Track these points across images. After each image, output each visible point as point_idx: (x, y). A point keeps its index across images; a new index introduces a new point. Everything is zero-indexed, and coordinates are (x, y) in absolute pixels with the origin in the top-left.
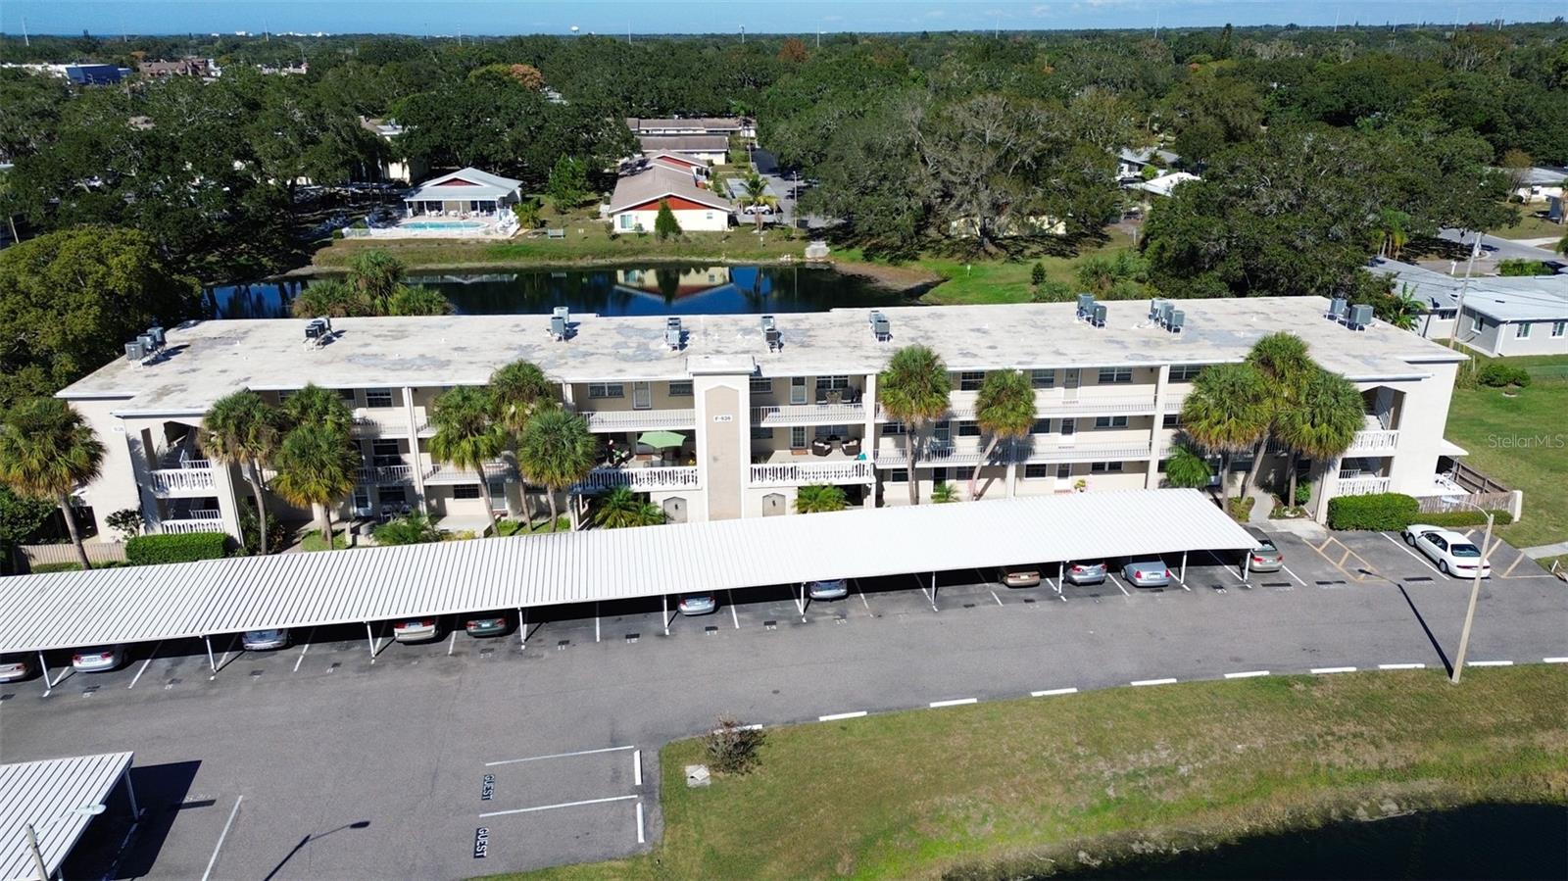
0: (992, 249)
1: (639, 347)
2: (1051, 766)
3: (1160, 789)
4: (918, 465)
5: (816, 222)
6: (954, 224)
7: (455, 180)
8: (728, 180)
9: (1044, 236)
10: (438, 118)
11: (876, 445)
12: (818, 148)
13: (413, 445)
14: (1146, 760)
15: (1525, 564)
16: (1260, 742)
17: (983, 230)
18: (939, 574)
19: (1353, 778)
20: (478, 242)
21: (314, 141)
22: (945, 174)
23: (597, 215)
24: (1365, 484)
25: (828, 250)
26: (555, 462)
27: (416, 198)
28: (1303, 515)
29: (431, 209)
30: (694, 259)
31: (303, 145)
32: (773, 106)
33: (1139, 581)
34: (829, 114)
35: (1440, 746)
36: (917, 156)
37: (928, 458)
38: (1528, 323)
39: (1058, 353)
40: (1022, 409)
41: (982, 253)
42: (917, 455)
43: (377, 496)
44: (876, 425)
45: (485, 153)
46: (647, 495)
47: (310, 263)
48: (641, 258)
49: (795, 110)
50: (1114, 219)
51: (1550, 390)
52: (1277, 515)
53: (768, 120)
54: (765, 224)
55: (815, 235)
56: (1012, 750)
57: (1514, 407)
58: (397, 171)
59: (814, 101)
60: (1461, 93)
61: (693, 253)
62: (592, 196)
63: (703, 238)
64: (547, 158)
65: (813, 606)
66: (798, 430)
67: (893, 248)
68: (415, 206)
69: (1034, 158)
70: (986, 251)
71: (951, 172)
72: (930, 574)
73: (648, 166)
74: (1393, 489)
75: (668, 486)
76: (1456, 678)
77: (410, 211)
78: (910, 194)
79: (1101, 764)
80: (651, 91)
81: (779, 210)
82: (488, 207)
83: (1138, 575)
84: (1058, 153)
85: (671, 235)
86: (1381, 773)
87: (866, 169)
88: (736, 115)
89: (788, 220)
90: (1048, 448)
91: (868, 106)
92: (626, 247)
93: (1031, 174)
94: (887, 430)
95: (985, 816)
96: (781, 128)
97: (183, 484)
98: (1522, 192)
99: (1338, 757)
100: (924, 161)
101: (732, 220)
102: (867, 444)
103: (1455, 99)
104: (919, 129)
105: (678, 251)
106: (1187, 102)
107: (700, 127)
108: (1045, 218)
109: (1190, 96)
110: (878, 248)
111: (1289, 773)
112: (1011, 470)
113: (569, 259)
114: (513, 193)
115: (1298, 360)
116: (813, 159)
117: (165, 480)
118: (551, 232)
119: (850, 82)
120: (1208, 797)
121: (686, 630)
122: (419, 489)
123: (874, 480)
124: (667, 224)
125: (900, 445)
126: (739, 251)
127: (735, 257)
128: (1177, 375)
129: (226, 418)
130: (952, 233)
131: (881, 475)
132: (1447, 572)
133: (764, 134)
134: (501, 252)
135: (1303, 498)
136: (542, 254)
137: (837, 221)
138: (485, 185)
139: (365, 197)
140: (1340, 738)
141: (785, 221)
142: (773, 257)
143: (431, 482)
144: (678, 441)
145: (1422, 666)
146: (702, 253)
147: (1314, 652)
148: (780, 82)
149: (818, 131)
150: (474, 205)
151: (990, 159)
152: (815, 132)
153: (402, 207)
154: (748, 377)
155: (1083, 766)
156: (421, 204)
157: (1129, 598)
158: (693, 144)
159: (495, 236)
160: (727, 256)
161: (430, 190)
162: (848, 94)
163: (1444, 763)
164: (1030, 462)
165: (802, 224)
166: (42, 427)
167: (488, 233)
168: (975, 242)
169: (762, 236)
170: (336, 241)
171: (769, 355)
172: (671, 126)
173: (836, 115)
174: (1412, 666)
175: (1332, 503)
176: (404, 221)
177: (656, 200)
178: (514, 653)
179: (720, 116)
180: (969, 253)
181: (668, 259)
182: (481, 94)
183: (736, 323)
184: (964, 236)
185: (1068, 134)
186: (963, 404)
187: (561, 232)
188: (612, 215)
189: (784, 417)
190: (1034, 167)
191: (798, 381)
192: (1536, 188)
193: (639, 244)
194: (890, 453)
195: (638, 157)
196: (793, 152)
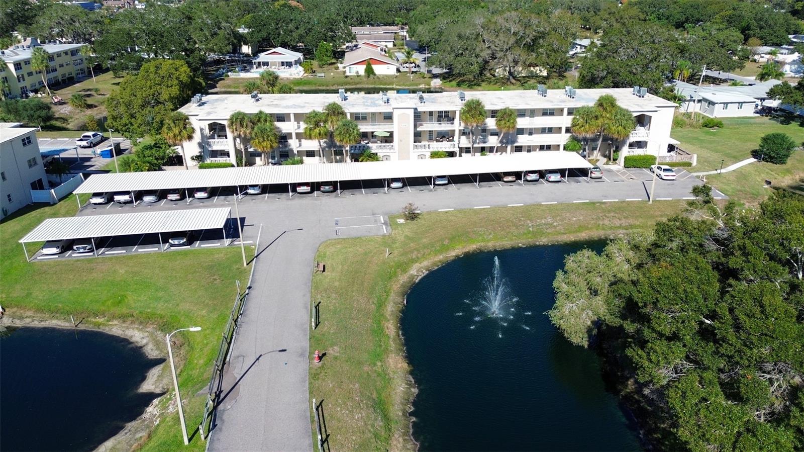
0: (513, 81)
1: (372, 102)
2: (512, 222)
3: (547, 229)
4: (475, 146)
5: (436, 70)
6: (497, 70)
7: (274, 52)
8: (396, 53)
9: (537, 76)
10: (265, 25)
11: (459, 138)
12: (437, 37)
13: (294, 136)
14: (543, 221)
15: (692, 177)
16: (581, 218)
17: (510, 72)
18: (481, 175)
19: (611, 228)
20: (287, 79)
21: (216, 34)
22: (493, 47)
23: (337, 68)
24: (638, 152)
25: (441, 82)
26: (347, 135)
27: (258, 60)
28: (616, 163)
29: (264, 65)
30: (382, 86)
31: (212, 36)
32: (416, 19)
33: (550, 180)
34: (442, 22)
35: (640, 220)
36: (480, 39)
37: (478, 143)
38: (727, 103)
39: (527, 104)
40: (512, 121)
41: (509, 83)
42: (474, 142)
43: (279, 156)
44: (460, 130)
45: (286, 40)
46: (377, 154)
47: (216, 87)
48: (358, 86)
49: (426, 21)
50: (569, 69)
51: (731, 129)
52: (607, 164)
53: (413, 26)
54: (413, 72)
55: (435, 76)
56: (500, 218)
57: (714, 134)
58: (246, 49)
59: (435, 17)
60: (737, 13)
61: (381, 84)
62: (334, 61)
63: (385, 77)
64: (314, 43)
65: (436, 187)
66: (431, 132)
67: (470, 81)
68: (257, 64)
69: (532, 40)
70: (511, 82)
71: (496, 46)
72: (476, 175)
73: (358, 47)
74: (648, 153)
75: (384, 151)
76: (651, 202)
77: (255, 66)
78: (477, 56)
79: (529, 222)
80: (357, 13)
81: (418, 66)
82: (289, 64)
83: (550, 177)
84: (543, 38)
85: (371, 76)
86: (620, 227)
87: (459, 45)
88: (398, 24)
89: (424, 69)
90: (523, 140)
91: (460, 18)
92: (351, 81)
93: (531, 47)
94: (463, 133)
95: (490, 234)
96: (420, 29)
97: (218, 144)
98: (756, 57)
99: (606, 222)
100: (484, 41)
101: (398, 70)
102: (456, 138)
103: (733, 15)
104: (482, 27)
105: (375, 83)
106: (608, 16)
107: (380, 30)
108: (537, 68)
109: (609, 14)
110: (463, 81)
111: (590, 226)
112: (509, 148)
113: (327, 86)
114: (299, 59)
115: (612, 103)
116: (435, 42)
117: (212, 143)
118: (319, 75)
119: (451, 8)
120: (562, 231)
121: (392, 191)
122: (295, 152)
123: (458, 149)
124: (369, 71)
125: (468, 138)
126: (402, 83)
127: (400, 86)
128: (570, 113)
129: (236, 119)
130: (496, 74)
131: (461, 149)
132: (661, 178)
133: (412, 33)
134: (298, 83)
135: (616, 157)
136: (315, 84)
137: (445, 71)
138: (288, 55)
139: (233, 61)
140: (608, 217)
141: (421, 71)
142: (417, 86)
143: (299, 149)
144: (388, 134)
145: (641, 199)
146: (385, 84)
147: (606, 197)
148: (419, 9)
149: (437, 30)
150: (283, 64)
151: (512, 40)
152: (436, 30)
153: (251, 64)
154: (413, 110)
155: (522, 222)
156: (259, 63)
157: (546, 184)
158: (378, 39)
159: (294, 77)
160: (396, 85)
161: (263, 57)
162: (450, 13)
163: (641, 225)
164: (516, 144)
165: (429, 72)
166: (179, 120)
167: (291, 75)
168: (506, 78)
169: (412, 76)
170: (226, 78)
171: (420, 104)
172: (366, 30)
173: (445, 22)
174: (637, 200)
175: (626, 158)
176: (252, 70)
177: (365, 61)
178: (337, 196)
179: (390, 25)
180: (503, 83)
181: (371, 86)
182: (283, 14)
183: (407, 96)
184: (501, 76)
185: (547, 29)
186: (491, 123)
187: (323, 75)
188: (344, 67)
189: (426, 127)
190: (532, 44)
191: (431, 113)
192: (762, 55)
193: (357, 80)
194: (465, 142)
195: (355, 43)
196: (426, 39)
